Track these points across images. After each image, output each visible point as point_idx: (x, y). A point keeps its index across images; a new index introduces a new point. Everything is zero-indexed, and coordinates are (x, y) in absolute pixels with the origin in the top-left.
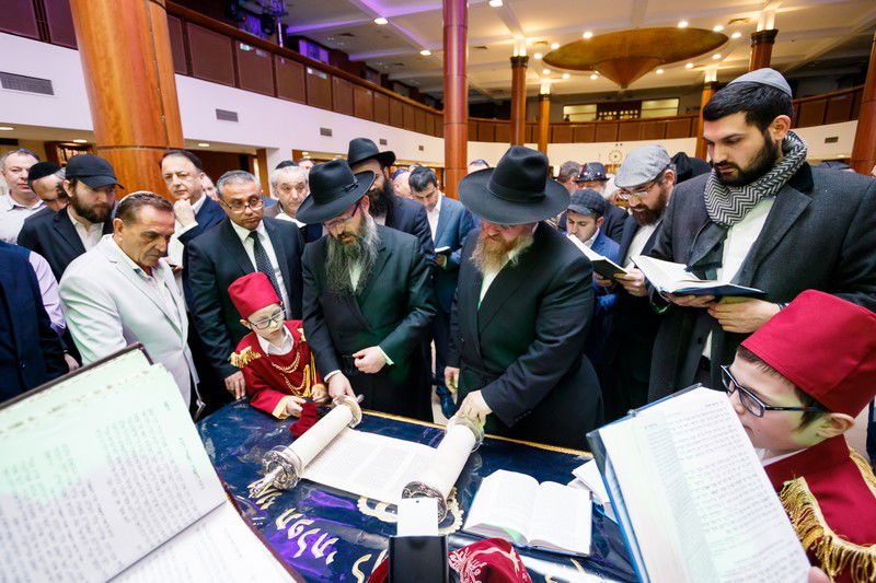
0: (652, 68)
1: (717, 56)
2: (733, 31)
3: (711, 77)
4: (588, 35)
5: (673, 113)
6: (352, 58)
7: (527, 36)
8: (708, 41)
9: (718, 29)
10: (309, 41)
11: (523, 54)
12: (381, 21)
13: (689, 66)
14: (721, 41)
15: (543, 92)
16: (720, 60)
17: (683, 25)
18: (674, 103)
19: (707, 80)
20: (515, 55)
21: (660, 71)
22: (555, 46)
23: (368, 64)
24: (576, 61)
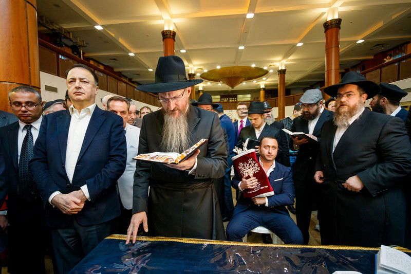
0: (242, 82)
1: (264, 79)
2: (270, 69)
3: (262, 86)
4: (218, 67)
5: (249, 99)
6: (115, 70)
7: (194, 66)
8: (261, 73)
9: (265, 68)
10: (94, 60)
11: (193, 73)
12: (131, 54)
13: (255, 82)
14: (266, 72)
15: (200, 89)
16: (265, 80)
17: (253, 66)
18: (249, 96)
19: (261, 87)
20: (190, 73)
21: (244, 83)
22: (206, 71)
23: (123, 73)
24: (213, 78)
